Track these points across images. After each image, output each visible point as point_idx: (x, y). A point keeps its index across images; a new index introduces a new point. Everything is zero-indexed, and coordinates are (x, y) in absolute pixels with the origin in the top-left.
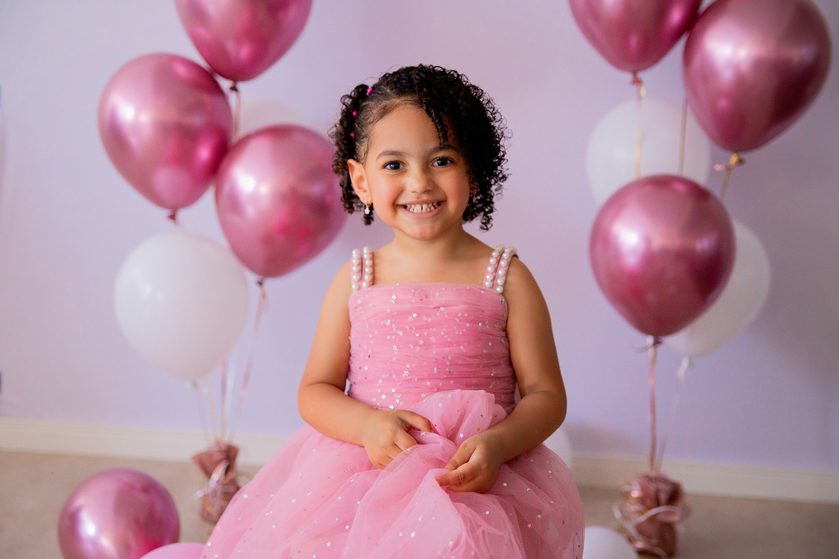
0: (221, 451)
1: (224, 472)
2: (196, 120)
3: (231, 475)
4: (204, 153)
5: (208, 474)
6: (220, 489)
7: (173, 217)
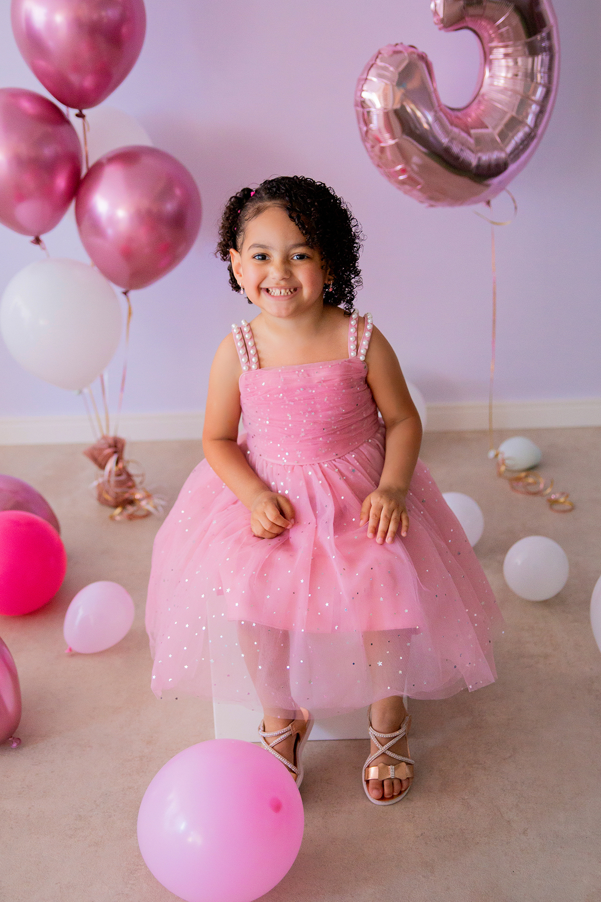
0: (110, 446)
1: (115, 463)
2: (48, 151)
3: (120, 465)
4: (61, 182)
5: (102, 466)
6: (113, 479)
7: (37, 241)
